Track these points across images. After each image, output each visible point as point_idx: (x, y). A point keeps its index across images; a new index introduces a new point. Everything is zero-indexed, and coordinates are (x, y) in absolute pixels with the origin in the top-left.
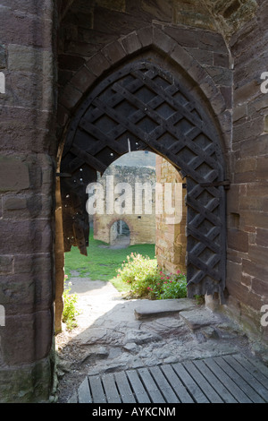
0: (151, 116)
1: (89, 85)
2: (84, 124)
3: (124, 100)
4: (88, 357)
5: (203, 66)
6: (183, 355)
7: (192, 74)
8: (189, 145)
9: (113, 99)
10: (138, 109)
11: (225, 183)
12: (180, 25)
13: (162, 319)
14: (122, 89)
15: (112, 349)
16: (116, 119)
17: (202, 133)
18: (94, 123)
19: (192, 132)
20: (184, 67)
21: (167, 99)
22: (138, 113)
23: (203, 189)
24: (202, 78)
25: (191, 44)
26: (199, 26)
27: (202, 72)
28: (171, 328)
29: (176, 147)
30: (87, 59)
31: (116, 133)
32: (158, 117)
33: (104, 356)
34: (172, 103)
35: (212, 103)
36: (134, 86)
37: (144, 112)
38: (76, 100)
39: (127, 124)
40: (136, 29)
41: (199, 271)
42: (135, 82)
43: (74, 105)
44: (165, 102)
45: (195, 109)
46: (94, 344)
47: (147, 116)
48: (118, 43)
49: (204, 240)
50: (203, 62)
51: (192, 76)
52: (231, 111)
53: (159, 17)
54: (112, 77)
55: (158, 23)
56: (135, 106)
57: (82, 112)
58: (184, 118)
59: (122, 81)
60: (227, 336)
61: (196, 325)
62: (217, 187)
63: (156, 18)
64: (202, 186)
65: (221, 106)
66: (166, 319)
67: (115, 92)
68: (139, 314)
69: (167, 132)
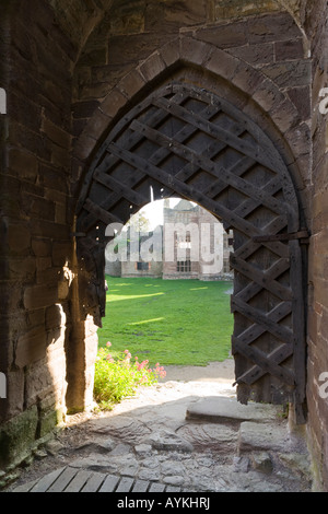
0: (177, 152)
1: (103, 130)
2: (97, 174)
3: (144, 139)
4: (87, 446)
5: (257, 67)
6: (196, 479)
7: (238, 83)
8: (234, 183)
9: (130, 140)
10: (160, 146)
11: (300, 235)
12: (219, 21)
13: (214, 425)
14: (140, 127)
15: (121, 445)
16: (133, 164)
17: (257, 164)
18: (109, 172)
19: (240, 165)
20: (226, 77)
21: (201, 126)
22: (161, 152)
23: (258, 246)
24: (255, 85)
25: (236, 43)
26: (249, 13)
27: (256, 77)
28: (213, 439)
29: (213, 188)
30: (101, 100)
31: (133, 180)
32: (187, 152)
33: (104, 451)
34: (208, 130)
35: (273, 117)
36: (156, 119)
37: (168, 148)
38: (90, 150)
39: (147, 167)
40: (158, 47)
41: (255, 367)
42: (157, 114)
43: (87, 155)
44: (199, 131)
45: (246, 132)
46: (106, 433)
47: (172, 154)
48: (137, 72)
49: (260, 320)
50: (256, 62)
51: (240, 86)
52: (309, 123)
53: (188, 22)
54: (129, 115)
55: (187, 30)
56: (156, 144)
57: (97, 161)
58: (228, 147)
59: (143, 116)
60: (286, 475)
61: (246, 444)
62: (285, 242)
63: (184, 25)
64: (256, 240)
65: (291, 118)
66: (219, 426)
67: (133, 131)
69: (200, 170)
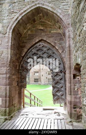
1: (26, 51)
2: (25, 59)
3: (35, 53)
4: (23, 114)
9: (32, 53)
11: (64, 72)
14: (34, 51)
23: (56, 74)
27: (55, 43)
30: (26, 45)
32: (43, 56)
35: (59, 50)
36: (37, 49)
40: (38, 36)
41: (56, 97)
43: (23, 56)
44: (45, 52)
47: (40, 56)
48: (33, 41)
49: (57, 88)
53: (43, 33)
54: (32, 48)
56: (37, 54)
58: (51, 55)
59: (35, 49)
61: (55, 112)
62: (61, 73)
65: (62, 51)
68: (43, 109)
